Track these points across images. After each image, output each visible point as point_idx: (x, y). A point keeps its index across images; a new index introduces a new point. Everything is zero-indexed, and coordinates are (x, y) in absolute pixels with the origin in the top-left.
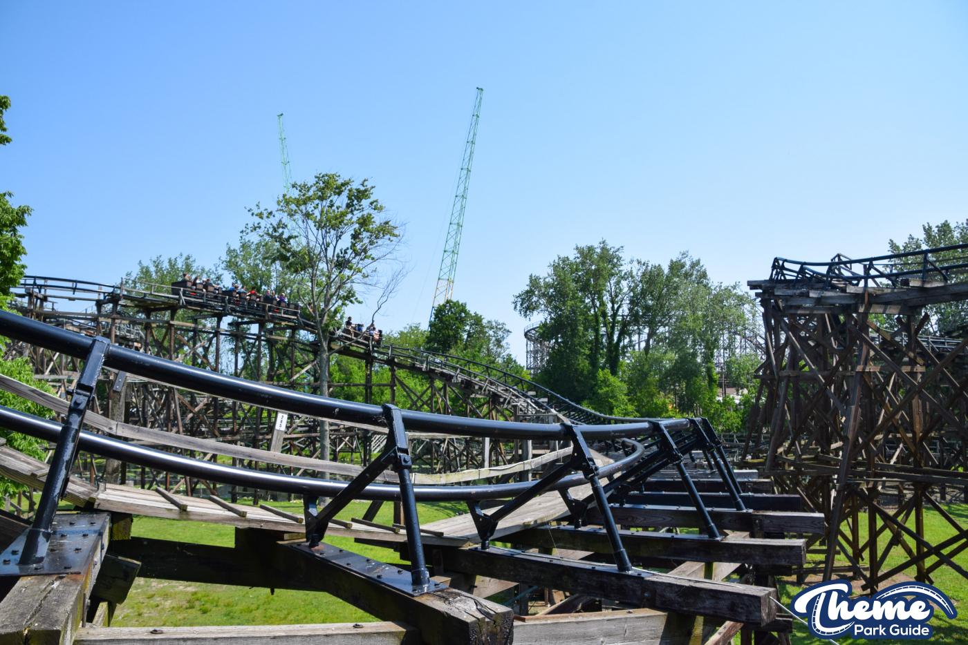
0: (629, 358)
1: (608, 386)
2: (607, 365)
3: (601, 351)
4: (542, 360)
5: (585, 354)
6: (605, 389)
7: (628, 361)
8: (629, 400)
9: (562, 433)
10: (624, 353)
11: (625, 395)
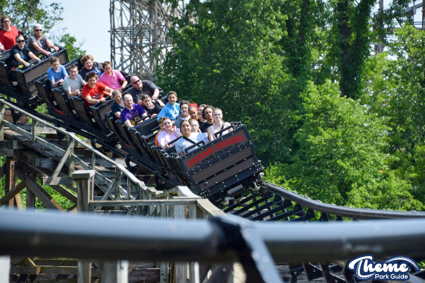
0: (394, 49)
1: (334, 126)
2: (334, 69)
3: (318, 30)
4: (155, 53)
5: (272, 39)
6: (327, 134)
7: (395, 58)
8: (394, 166)
9: (215, 243)
10: (382, 34)
11: (384, 150)
